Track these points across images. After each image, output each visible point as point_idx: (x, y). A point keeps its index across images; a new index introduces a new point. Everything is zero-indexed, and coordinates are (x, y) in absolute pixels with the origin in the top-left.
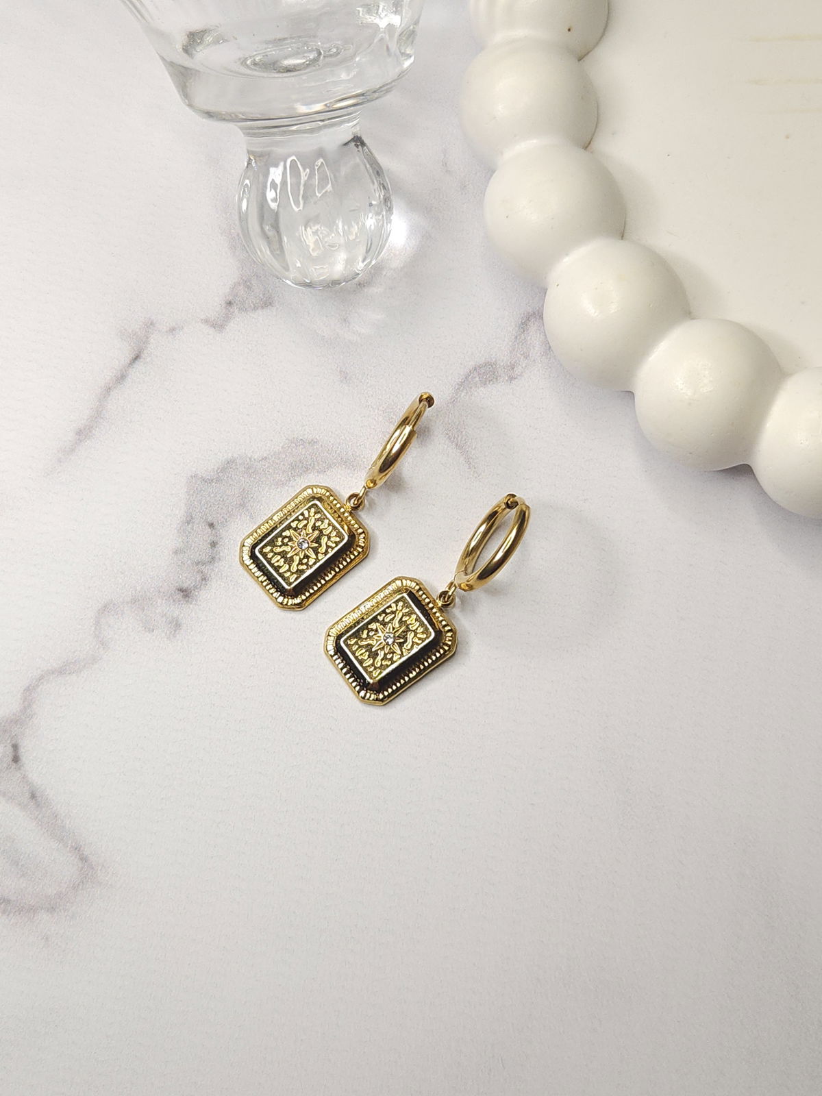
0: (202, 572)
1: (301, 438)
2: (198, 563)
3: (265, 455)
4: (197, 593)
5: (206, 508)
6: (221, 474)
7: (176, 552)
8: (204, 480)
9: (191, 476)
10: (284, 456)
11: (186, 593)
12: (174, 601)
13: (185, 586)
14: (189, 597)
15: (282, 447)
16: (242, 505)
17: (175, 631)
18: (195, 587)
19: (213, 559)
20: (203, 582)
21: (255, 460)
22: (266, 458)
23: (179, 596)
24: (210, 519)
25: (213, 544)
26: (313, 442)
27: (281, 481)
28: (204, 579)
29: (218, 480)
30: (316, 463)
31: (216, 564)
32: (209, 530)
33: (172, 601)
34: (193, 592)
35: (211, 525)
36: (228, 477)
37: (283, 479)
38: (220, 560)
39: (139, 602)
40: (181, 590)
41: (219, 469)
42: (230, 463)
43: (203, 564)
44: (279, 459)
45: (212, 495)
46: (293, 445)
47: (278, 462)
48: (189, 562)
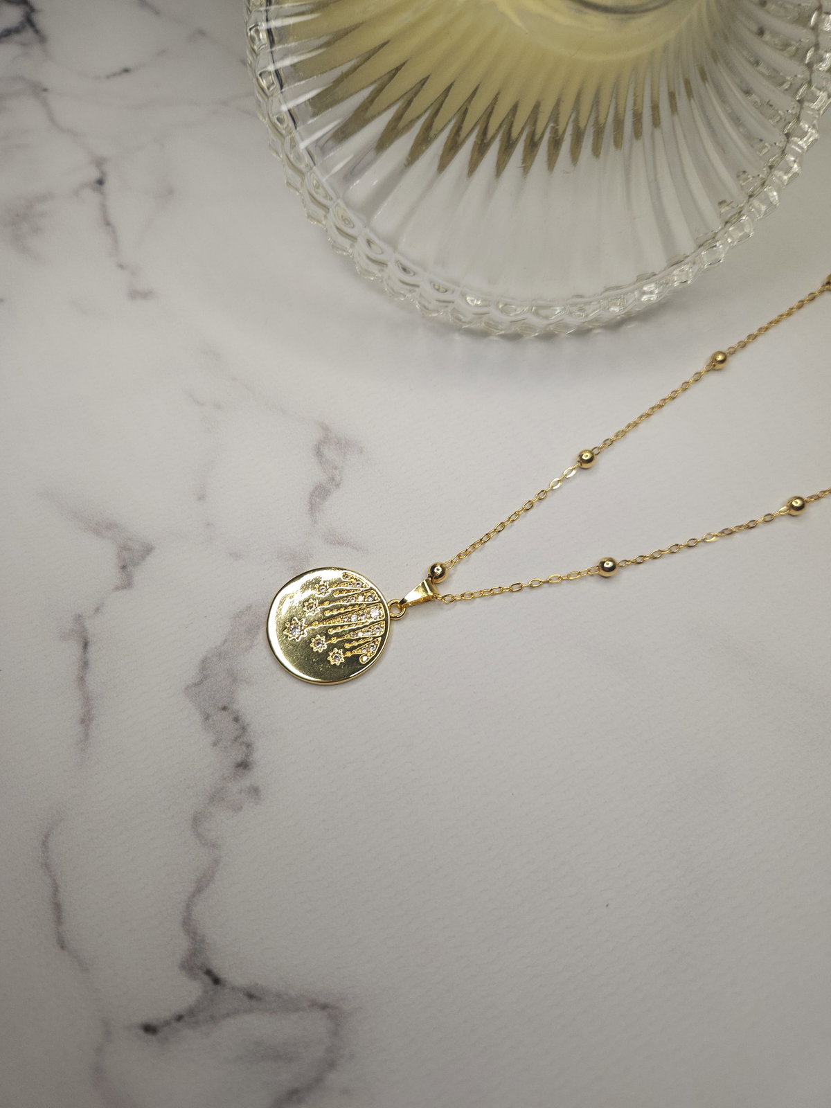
0: (243, 743)
2: (236, 739)
3: (224, 638)
4: (251, 759)
5: (213, 701)
6: (204, 673)
7: (215, 744)
8: (196, 685)
9: (185, 689)
10: (237, 630)
11: (244, 765)
12: (240, 776)
13: (239, 759)
14: (248, 766)
15: (231, 626)
16: (235, 680)
17: (257, 795)
18: (247, 756)
19: (244, 729)
20: (250, 748)
21: (219, 646)
22: (226, 641)
23: (240, 770)
24: (220, 705)
28: (249, 746)
29: (206, 677)
31: (249, 730)
32: (225, 713)
33: (238, 777)
34: (248, 760)
35: (224, 708)
36: (211, 671)
37: (248, 644)
38: (248, 725)
39: (216, 797)
40: (239, 766)
41: (199, 670)
42: (204, 661)
43: (240, 737)
44: (235, 634)
45: (209, 690)
46: (237, 619)
47: (236, 636)
48: (229, 743)
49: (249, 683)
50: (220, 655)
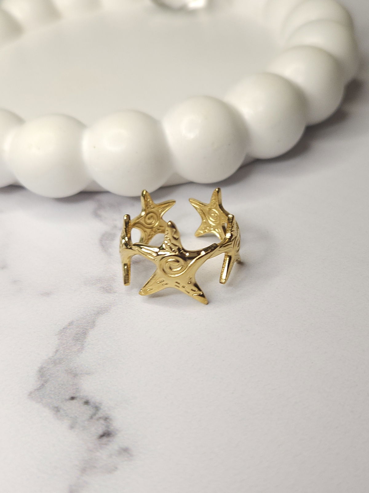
0: (100, 418)
1: (62, 328)
2: (91, 418)
3: (55, 350)
4: (112, 428)
5: (58, 396)
6: (44, 379)
7: (72, 427)
8: (38, 389)
9: (29, 395)
10: (65, 341)
11: (107, 435)
12: (106, 444)
13: (101, 432)
14: (111, 433)
15: (59, 339)
16: (75, 375)
17: (129, 454)
18: (107, 427)
19: (97, 408)
20: (108, 420)
21: (53, 357)
22: (57, 351)
23: (105, 439)
24: (67, 397)
25: (87, 403)
26: (71, 324)
27: (79, 349)
28: (106, 419)
29: (46, 381)
30: (85, 327)
31: (102, 407)
32: (75, 401)
34: (109, 430)
35: (73, 398)
36: (49, 375)
37: (79, 347)
38: (100, 404)
39: (87, 467)
40: (102, 436)
41: (38, 378)
42: (41, 370)
43: (95, 414)
44: (64, 344)
45: (53, 389)
46: (63, 334)
47: (65, 345)
48: (86, 422)
49: (89, 374)
50: (55, 362)
